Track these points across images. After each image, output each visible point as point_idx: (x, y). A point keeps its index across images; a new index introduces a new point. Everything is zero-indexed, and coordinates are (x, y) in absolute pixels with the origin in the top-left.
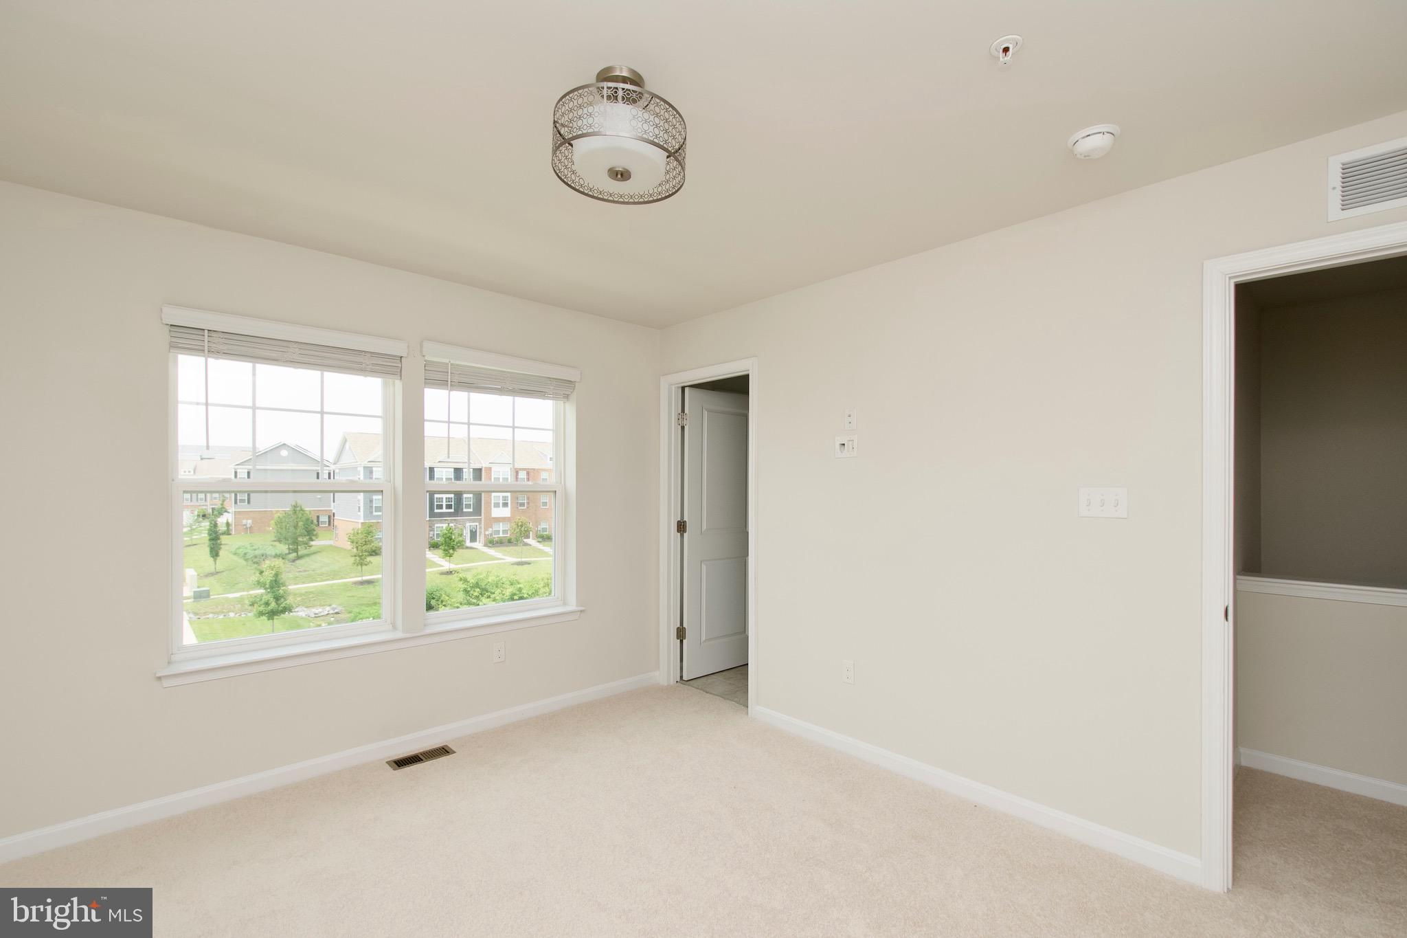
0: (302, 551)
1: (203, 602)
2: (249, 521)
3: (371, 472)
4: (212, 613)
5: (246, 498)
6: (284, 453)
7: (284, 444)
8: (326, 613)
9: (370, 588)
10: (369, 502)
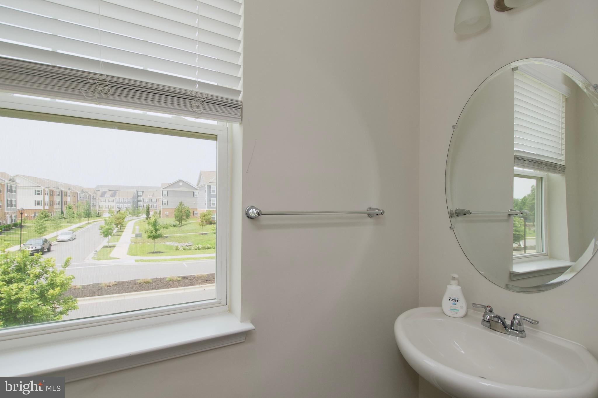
0: (183, 222)
1: (139, 238)
2: (168, 213)
3: (210, 187)
4: (141, 243)
5: (166, 203)
6: (181, 184)
7: (181, 180)
8: (186, 245)
9: (206, 236)
10: (209, 201)
